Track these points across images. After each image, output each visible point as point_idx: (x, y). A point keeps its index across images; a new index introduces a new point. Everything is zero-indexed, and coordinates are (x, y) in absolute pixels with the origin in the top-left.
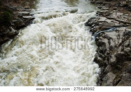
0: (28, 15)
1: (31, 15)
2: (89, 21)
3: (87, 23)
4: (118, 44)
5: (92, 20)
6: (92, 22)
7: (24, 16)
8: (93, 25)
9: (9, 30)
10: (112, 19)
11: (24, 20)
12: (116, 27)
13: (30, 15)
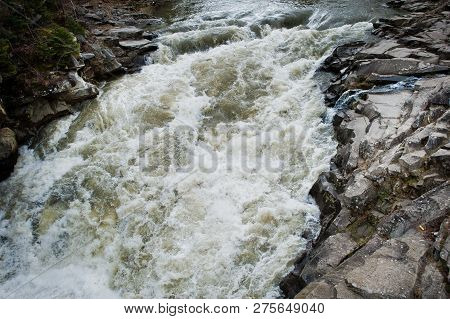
0: (138, 36)
1: (149, 38)
2: (335, 55)
3: (327, 62)
4: (394, 136)
5: (348, 52)
6: (344, 59)
7: (124, 40)
8: (342, 71)
9: (67, 83)
10: (420, 44)
11: (123, 52)
12: (420, 75)
13: (145, 37)
